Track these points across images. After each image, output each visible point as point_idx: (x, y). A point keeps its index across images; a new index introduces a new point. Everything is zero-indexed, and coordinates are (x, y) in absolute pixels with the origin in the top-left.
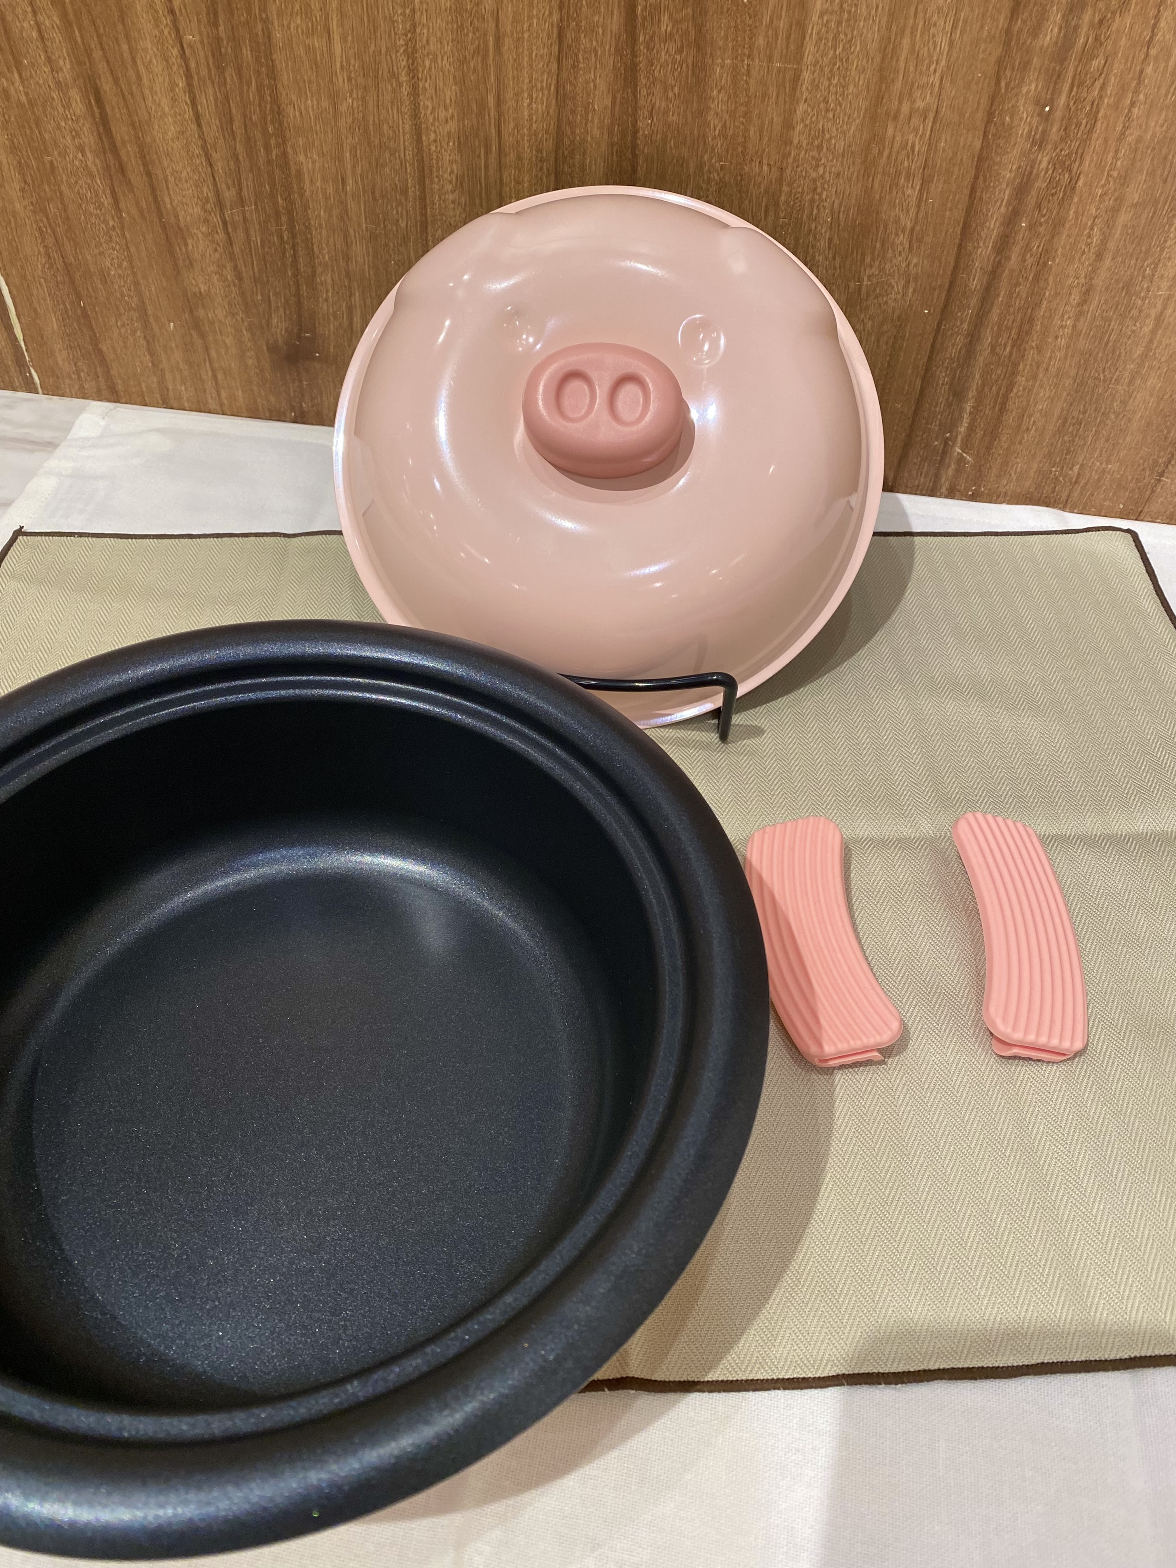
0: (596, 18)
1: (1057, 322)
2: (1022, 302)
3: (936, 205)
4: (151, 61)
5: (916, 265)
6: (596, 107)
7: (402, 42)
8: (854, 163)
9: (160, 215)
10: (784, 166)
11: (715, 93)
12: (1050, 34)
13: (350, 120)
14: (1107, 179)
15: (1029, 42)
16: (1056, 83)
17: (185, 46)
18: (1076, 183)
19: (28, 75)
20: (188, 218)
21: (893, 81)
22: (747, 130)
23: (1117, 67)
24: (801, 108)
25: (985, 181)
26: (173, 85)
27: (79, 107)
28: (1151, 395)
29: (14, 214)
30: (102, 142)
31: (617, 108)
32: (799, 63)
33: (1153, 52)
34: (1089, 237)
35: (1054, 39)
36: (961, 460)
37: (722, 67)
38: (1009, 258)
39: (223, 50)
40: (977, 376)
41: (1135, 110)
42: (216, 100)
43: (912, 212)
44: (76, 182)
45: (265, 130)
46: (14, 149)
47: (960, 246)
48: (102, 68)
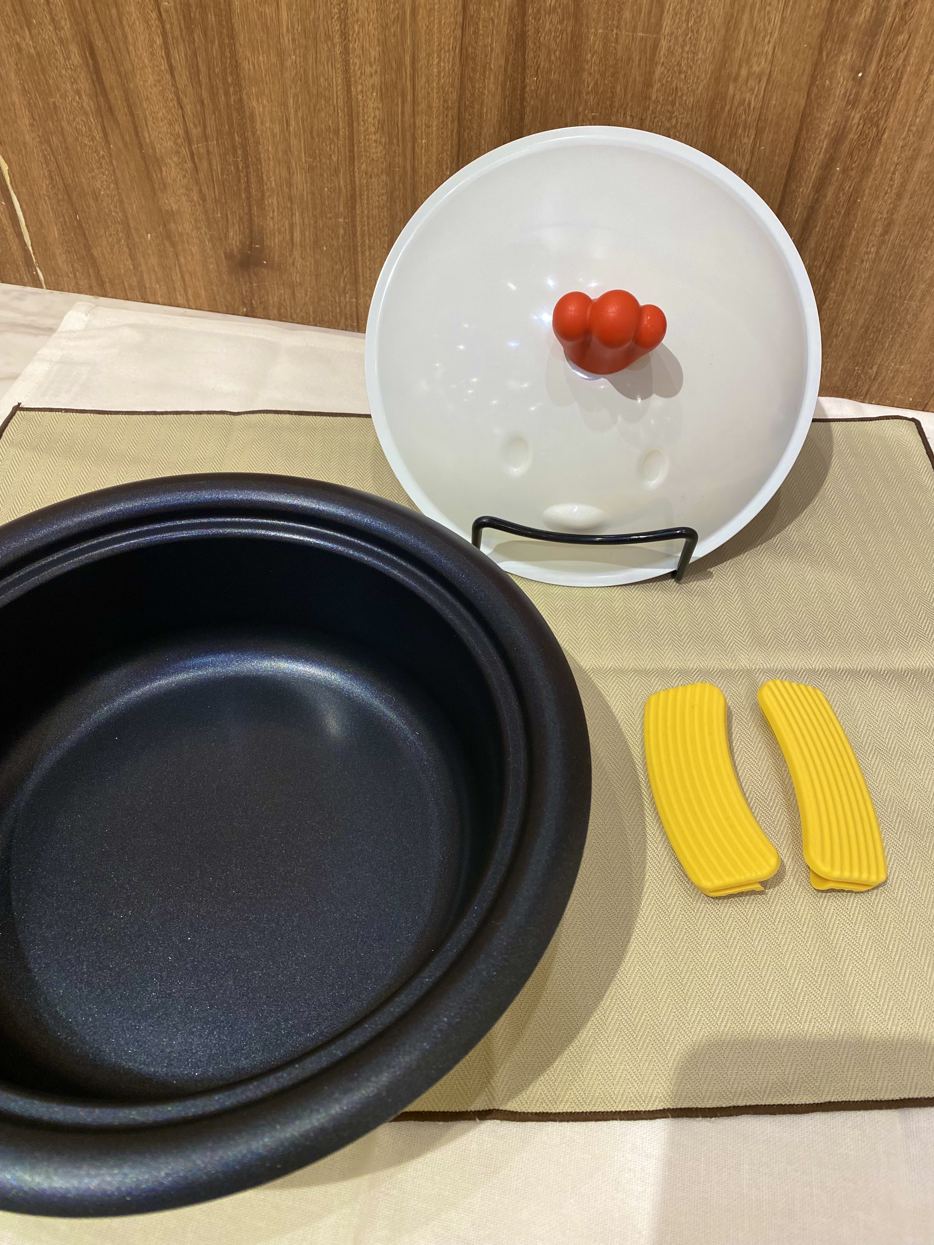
1: (863, 249)
2: (835, 232)
3: (767, 152)
4: (134, 23)
6: (492, 66)
7: (336, 10)
8: (700, 116)
9: (141, 147)
10: (644, 118)
11: (589, 56)
12: (864, 13)
13: (293, 73)
14: (907, 134)
15: (847, 19)
16: (868, 53)
17: (162, 10)
18: (882, 136)
19: (36, 31)
20: (163, 150)
21: (735, 49)
22: (614, 87)
23: (919, 41)
24: (659, 70)
26: (152, 42)
27: (76, 59)
29: (25, 144)
30: (95, 87)
31: (509, 67)
32: (658, 33)
34: (891, 180)
35: (867, 17)
37: (595, 35)
38: (825, 196)
39: (192, 14)
42: (186, 55)
43: (748, 156)
44: (74, 119)
45: (225, 80)
46: (25, 92)
47: (786, 185)
48: (95, 27)
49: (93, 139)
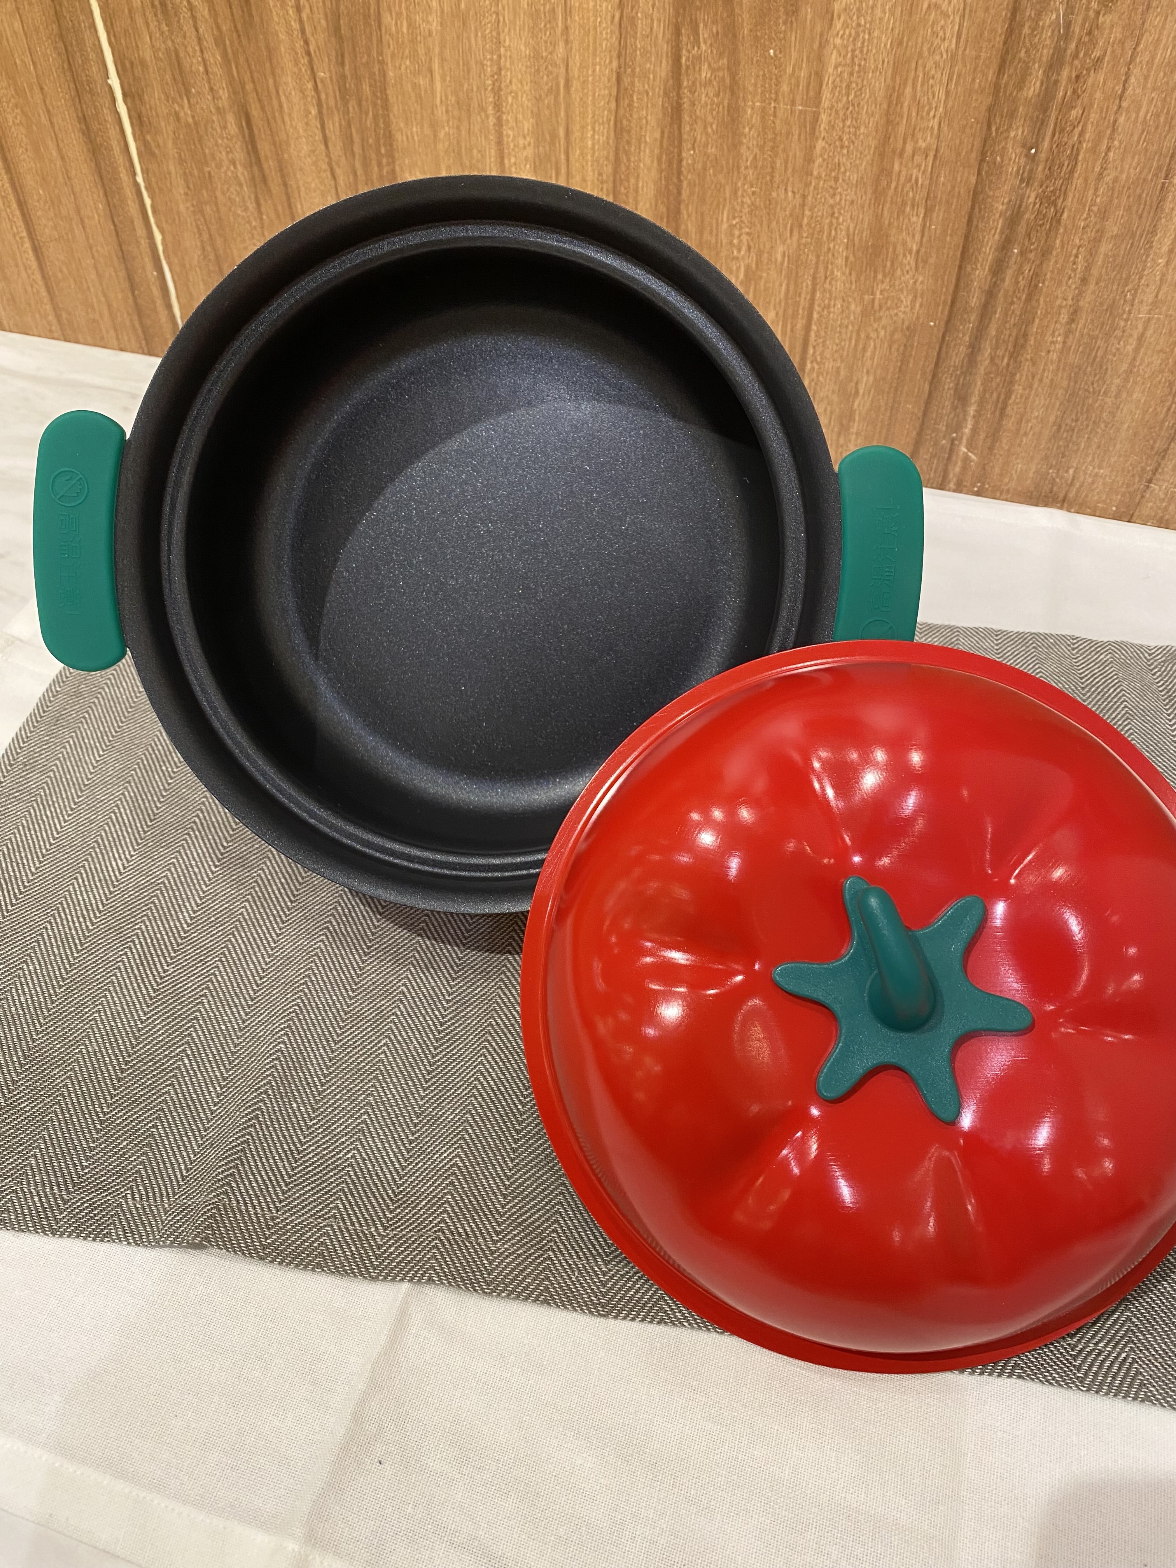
0: (648, 65)
1: (1048, 338)
2: (1017, 319)
3: (938, 232)
4: (290, 94)
5: (922, 283)
6: (648, 140)
7: (490, 82)
8: (866, 193)
10: (806, 193)
11: (747, 130)
12: (1033, 88)
13: (447, 144)
14: (1088, 214)
15: (1015, 93)
16: (1039, 130)
17: (318, 80)
18: (1061, 216)
19: (195, 101)
21: (898, 124)
22: (773, 162)
23: (1094, 116)
24: (820, 144)
25: (980, 212)
26: (307, 112)
27: (233, 129)
28: (1137, 408)
30: (250, 157)
31: (665, 140)
32: (818, 107)
33: (1124, 104)
35: (1037, 91)
36: (966, 459)
37: (753, 109)
38: (1003, 280)
39: (348, 85)
40: (979, 383)
41: (1111, 154)
42: (340, 125)
43: (918, 237)
44: (228, 189)
45: (378, 152)
46: (181, 161)
47: (960, 267)
48: (252, 98)
49: (246, 209)
